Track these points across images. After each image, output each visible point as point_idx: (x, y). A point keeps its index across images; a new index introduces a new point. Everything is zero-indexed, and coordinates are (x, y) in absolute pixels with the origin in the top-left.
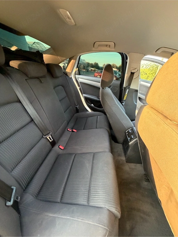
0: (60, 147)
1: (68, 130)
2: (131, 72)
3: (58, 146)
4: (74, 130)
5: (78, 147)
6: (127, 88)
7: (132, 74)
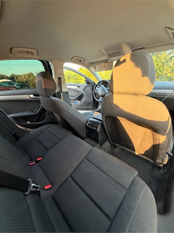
0: (46, 188)
1: (30, 164)
2: (58, 78)
3: (43, 190)
4: (38, 159)
5: (66, 168)
6: (61, 92)
7: (60, 79)
